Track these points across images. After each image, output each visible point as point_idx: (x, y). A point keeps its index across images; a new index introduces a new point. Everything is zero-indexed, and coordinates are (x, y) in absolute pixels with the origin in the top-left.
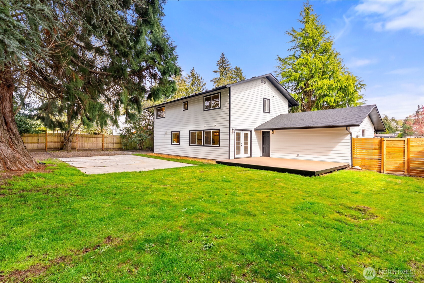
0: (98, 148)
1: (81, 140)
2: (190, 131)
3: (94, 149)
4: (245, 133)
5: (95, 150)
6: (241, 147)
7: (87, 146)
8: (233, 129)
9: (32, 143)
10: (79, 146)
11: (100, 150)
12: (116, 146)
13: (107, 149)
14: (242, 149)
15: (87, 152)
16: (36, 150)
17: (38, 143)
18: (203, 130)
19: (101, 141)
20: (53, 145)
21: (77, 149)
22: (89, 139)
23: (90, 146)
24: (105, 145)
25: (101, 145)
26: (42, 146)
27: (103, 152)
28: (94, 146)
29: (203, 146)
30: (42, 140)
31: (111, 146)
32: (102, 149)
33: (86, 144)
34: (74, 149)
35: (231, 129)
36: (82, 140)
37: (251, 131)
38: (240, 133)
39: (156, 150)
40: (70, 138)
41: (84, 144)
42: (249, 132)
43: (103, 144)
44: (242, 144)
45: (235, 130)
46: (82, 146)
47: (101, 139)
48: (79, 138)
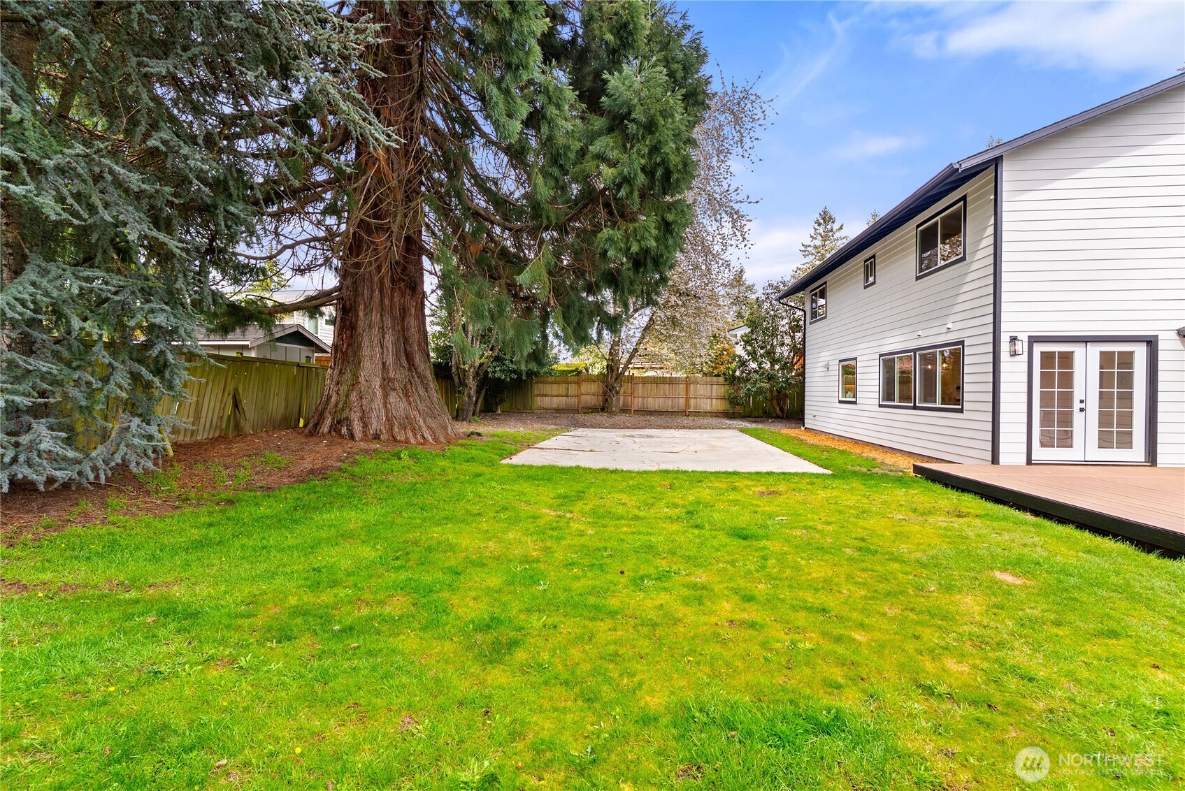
0: (676, 409)
1: (641, 391)
2: (881, 356)
4: (1103, 354)
5: (670, 414)
6: (1078, 418)
7: (653, 403)
8: (1013, 340)
9: (557, 396)
10: (637, 403)
11: (679, 414)
12: (718, 405)
13: (697, 414)
14: (1086, 425)
15: (642, 418)
16: (564, 410)
17: (567, 396)
18: (914, 351)
19: (683, 393)
20: (594, 400)
21: (633, 411)
22: (657, 387)
23: (659, 405)
24: (692, 402)
25: (682, 401)
27: (686, 421)
28: (668, 404)
29: (915, 408)
30: (573, 389)
31: (706, 405)
32: (684, 413)
33: (651, 400)
34: (625, 410)
35: (1005, 338)
36: (643, 390)
37: (1151, 343)
39: (809, 422)
40: (615, 385)
41: (647, 400)
43: (687, 399)
44: (1082, 401)
45: (1033, 340)
46: (643, 403)
47: (682, 387)
48: (637, 386)
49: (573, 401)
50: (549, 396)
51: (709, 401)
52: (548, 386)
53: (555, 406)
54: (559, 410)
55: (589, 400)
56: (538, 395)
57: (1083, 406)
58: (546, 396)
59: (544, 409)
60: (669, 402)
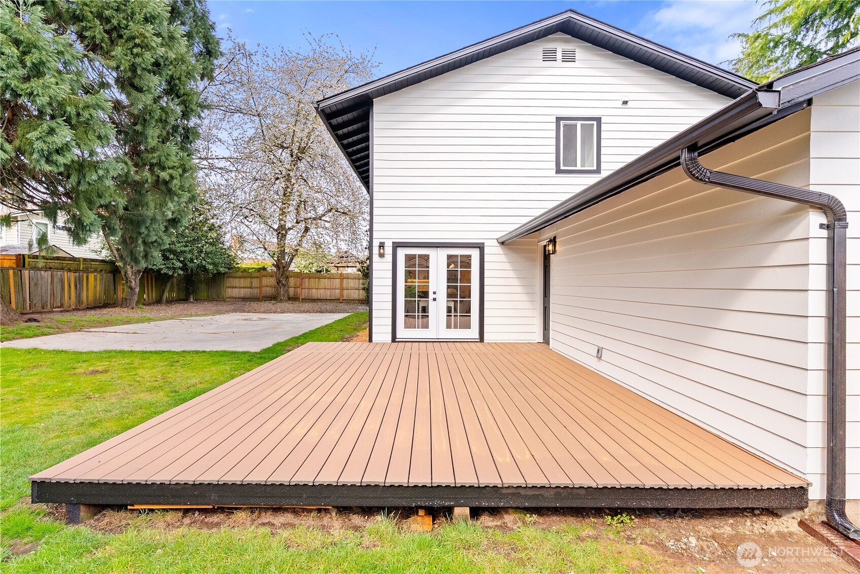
0: (333, 298)
1: (307, 284)
3: (326, 299)
4: (449, 257)
5: (329, 301)
6: (432, 304)
7: (315, 293)
8: (382, 246)
9: (244, 288)
10: (304, 293)
11: (336, 301)
13: (349, 301)
14: (438, 306)
16: (249, 298)
17: (251, 288)
19: (338, 286)
20: (269, 291)
21: (301, 299)
22: (319, 281)
23: (321, 294)
24: (345, 292)
25: (338, 291)
26: (256, 292)
27: (340, 306)
28: (326, 294)
30: (256, 282)
31: (356, 295)
32: (339, 300)
33: (315, 290)
34: (294, 299)
35: (376, 244)
36: (309, 283)
37: (481, 247)
38: (426, 258)
40: (281, 279)
41: (312, 291)
42: (475, 254)
43: (342, 289)
44: (434, 293)
45: (396, 246)
46: (309, 293)
47: (338, 281)
48: (304, 280)
49: (256, 291)
50: (235, 288)
51: (357, 291)
52: (237, 280)
53: (242, 296)
54: (245, 299)
55: (268, 291)
56: (229, 287)
57: (434, 296)
58: (235, 287)
59: (233, 298)
60: (328, 292)
